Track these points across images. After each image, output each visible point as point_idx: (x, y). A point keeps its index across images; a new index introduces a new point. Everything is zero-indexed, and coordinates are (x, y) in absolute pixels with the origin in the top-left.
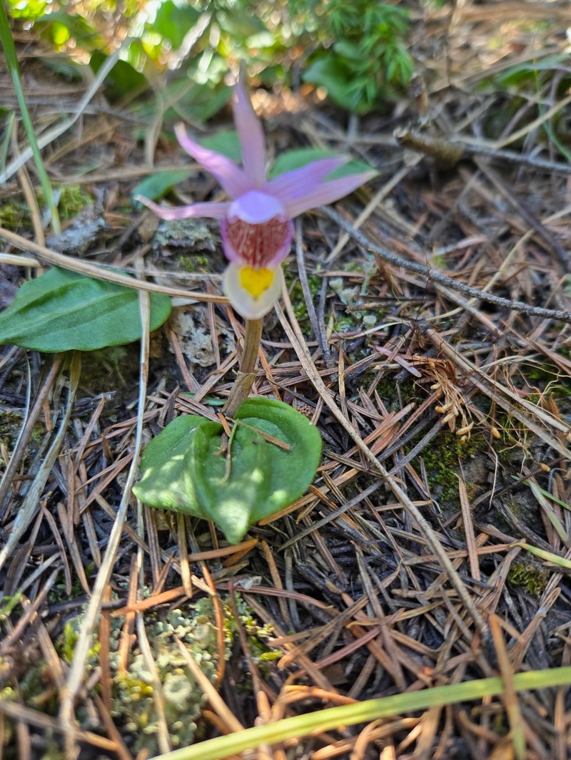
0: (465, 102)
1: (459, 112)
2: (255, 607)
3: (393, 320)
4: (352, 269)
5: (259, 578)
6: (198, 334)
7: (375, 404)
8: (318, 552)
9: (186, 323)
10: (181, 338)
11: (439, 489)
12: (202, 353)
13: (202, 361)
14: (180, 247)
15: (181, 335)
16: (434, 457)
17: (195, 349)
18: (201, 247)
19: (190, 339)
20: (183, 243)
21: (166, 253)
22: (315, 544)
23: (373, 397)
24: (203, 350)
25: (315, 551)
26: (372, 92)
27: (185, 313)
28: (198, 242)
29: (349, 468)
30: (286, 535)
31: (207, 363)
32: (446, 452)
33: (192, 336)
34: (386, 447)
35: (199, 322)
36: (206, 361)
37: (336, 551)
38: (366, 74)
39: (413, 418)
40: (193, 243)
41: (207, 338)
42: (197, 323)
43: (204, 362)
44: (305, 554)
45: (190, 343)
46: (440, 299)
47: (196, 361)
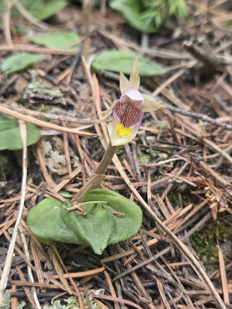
0: (218, 35)
1: (215, 41)
2: (102, 305)
3: (177, 157)
4: (150, 126)
5: (103, 290)
6: (55, 154)
7: (166, 205)
8: (135, 284)
9: (47, 146)
10: (44, 155)
11: (205, 258)
12: (59, 166)
13: (59, 170)
14: (43, 100)
15: (44, 153)
16: (202, 238)
17: (55, 163)
18: (56, 101)
19: (50, 157)
20: (46, 97)
21: (32, 102)
22: (133, 279)
23: (164, 201)
24: (60, 164)
25: (133, 284)
26: (159, 21)
27: (46, 141)
28: (55, 98)
29: (153, 238)
30: (116, 273)
31: (62, 172)
32: (209, 235)
33: (51, 155)
34: (175, 228)
35: (55, 147)
36: (61, 171)
37: (146, 284)
38: (155, 9)
39: (192, 213)
40: (51, 98)
41: (62, 157)
42: (54, 148)
43: (60, 172)
44: (127, 285)
45: (50, 159)
46: (206, 148)
47: (55, 171)
